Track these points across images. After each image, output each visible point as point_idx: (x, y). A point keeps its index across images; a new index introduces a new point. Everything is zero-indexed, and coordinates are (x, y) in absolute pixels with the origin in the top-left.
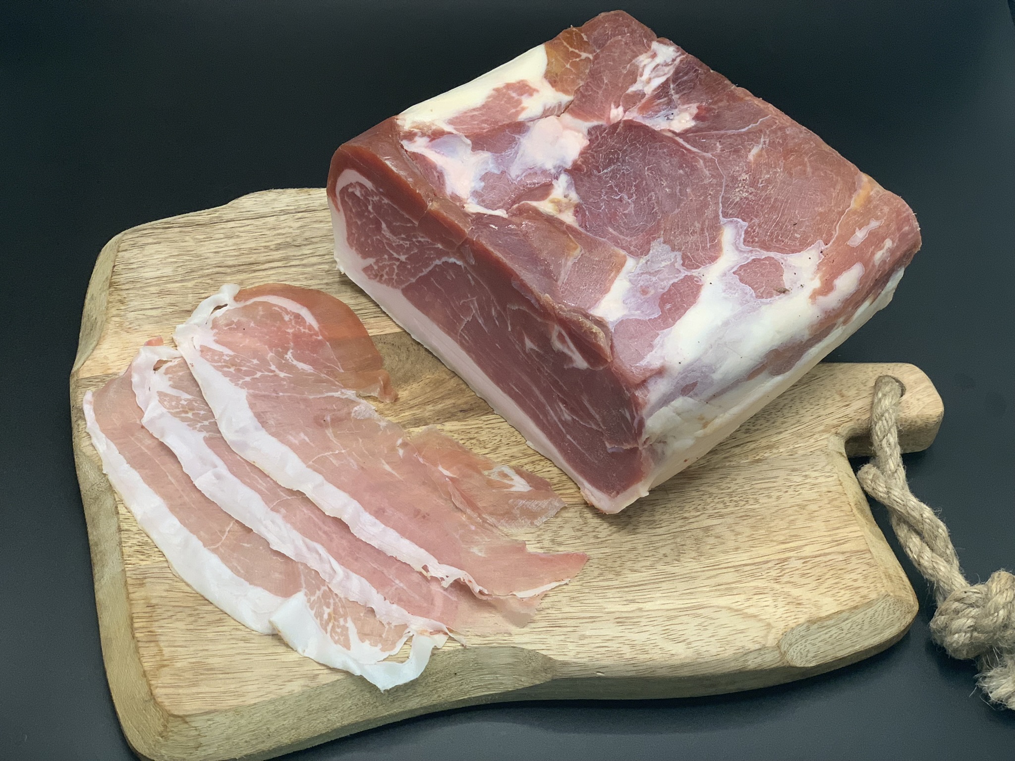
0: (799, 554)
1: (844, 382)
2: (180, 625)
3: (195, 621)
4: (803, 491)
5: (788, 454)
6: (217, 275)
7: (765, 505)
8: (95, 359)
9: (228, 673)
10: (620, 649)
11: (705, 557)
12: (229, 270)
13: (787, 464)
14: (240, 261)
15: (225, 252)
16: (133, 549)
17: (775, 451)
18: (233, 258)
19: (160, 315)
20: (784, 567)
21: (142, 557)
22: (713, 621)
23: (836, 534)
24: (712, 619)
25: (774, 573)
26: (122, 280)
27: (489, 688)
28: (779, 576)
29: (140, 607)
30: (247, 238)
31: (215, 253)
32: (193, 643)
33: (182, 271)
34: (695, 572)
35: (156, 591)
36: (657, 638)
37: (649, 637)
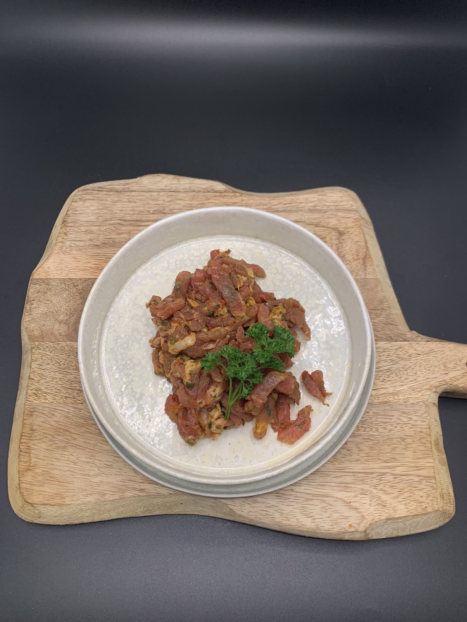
0: (393, 472)
1: (448, 357)
2: (44, 445)
3: (52, 445)
5: (404, 401)
6: (119, 225)
7: (381, 434)
8: (44, 268)
9: (61, 482)
10: (274, 514)
11: (338, 462)
12: (125, 223)
13: (401, 408)
14: (132, 218)
15: (125, 211)
16: (32, 392)
17: (396, 397)
18: (129, 216)
19: (82, 245)
20: (381, 479)
21: (36, 398)
22: (331, 507)
23: (418, 462)
24: (331, 505)
25: (375, 482)
26: (69, 220)
27: (200, 512)
29: (27, 430)
30: (139, 204)
31: (121, 210)
32: (48, 458)
33: (101, 219)
34: (329, 471)
35: (38, 420)
36: (297, 511)
37: (292, 510)
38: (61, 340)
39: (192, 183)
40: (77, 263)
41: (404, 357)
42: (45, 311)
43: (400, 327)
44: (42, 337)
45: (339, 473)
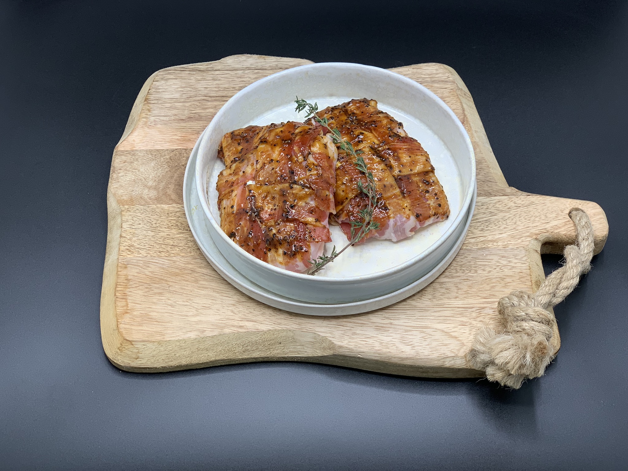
0: (492, 306)
1: (550, 209)
2: (140, 292)
3: (149, 291)
4: (506, 270)
5: (503, 247)
6: (204, 101)
7: (480, 275)
8: (128, 141)
9: (159, 322)
10: (373, 344)
11: (436, 299)
12: (210, 99)
13: (500, 252)
14: (217, 94)
15: (210, 88)
16: (125, 248)
17: (495, 244)
18: (214, 92)
19: (167, 120)
20: (481, 312)
21: (129, 253)
22: (430, 336)
25: (474, 315)
26: (152, 98)
27: (299, 353)
28: (478, 317)
29: (122, 280)
30: (225, 81)
31: (205, 88)
32: (145, 303)
33: (185, 96)
34: (428, 307)
35: (132, 272)
36: (396, 341)
37: (392, 339)
38: (151, 203)
39: (279, 61)
40: (164, 135)
41: (503, 210)
42: (133, 178)
43: (500, 185)
44: (132, 201)
45: (438, 308)
